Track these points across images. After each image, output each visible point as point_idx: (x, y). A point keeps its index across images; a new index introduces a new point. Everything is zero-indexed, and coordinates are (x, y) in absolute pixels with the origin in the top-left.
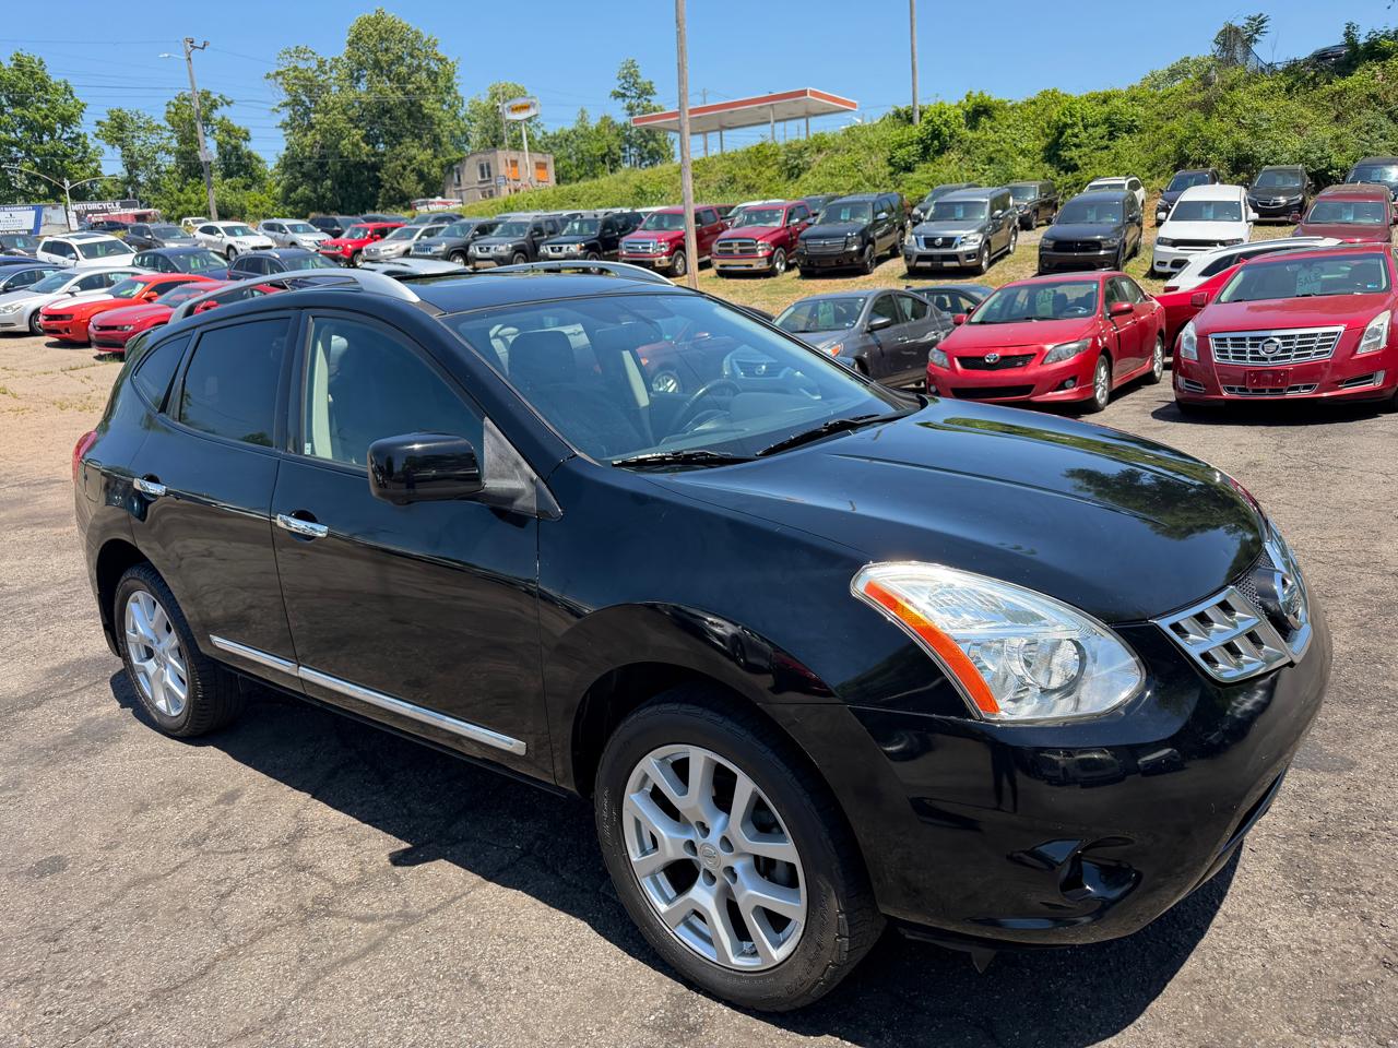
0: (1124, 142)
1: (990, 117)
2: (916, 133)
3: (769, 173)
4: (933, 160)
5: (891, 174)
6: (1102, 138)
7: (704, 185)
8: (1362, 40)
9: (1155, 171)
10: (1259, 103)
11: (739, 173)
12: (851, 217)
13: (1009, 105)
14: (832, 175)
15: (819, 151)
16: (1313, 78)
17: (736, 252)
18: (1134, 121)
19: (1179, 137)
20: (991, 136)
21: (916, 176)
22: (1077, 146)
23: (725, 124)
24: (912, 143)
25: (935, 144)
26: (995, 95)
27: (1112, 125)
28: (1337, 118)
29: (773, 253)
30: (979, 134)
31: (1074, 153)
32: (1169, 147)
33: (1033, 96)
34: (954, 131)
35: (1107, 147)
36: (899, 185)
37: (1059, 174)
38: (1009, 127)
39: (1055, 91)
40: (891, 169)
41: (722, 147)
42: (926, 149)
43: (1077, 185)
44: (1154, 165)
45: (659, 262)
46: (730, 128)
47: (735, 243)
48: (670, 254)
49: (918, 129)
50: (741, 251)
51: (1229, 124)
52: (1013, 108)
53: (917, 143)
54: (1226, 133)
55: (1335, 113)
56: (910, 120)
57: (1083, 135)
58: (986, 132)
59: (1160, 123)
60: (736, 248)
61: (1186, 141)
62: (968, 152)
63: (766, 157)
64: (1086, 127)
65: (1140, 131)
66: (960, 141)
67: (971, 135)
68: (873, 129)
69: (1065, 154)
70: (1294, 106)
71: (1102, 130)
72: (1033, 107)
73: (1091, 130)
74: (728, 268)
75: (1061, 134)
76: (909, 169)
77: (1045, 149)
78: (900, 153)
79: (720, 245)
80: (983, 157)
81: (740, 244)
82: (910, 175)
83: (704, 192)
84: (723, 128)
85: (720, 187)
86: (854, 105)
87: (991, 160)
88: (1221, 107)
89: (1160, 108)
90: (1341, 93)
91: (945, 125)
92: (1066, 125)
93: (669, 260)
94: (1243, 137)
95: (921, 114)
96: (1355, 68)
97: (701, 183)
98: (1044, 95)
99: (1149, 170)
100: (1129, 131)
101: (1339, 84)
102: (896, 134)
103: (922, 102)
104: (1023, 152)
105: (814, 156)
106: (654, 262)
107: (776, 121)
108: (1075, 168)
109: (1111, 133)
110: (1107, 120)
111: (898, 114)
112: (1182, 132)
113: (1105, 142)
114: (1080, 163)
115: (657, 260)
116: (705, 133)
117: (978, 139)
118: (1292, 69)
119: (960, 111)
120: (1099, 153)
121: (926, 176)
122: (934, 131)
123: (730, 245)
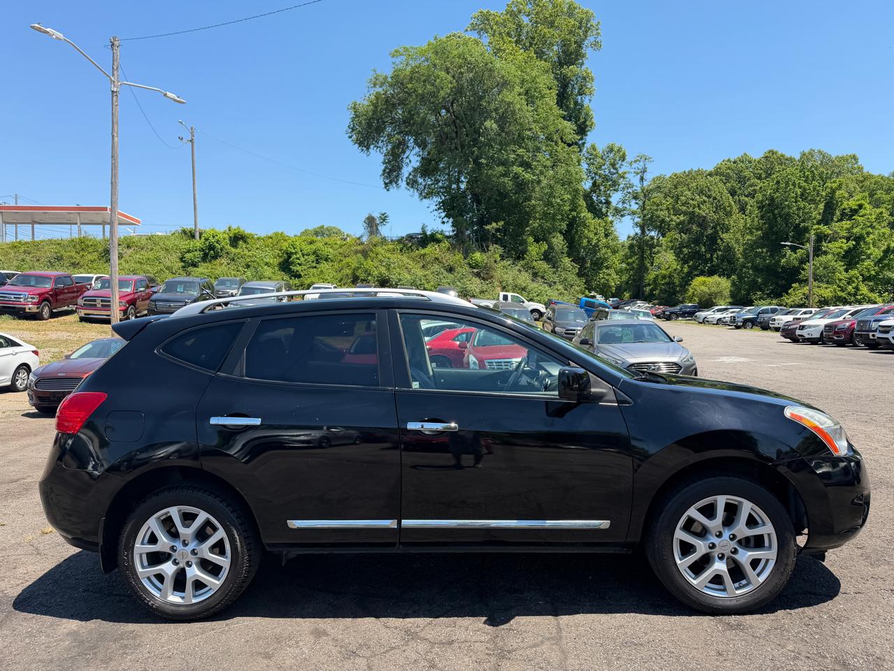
0: (324, 266)
1: (245, 242)
2: (198, 244)
3: (90, 257)
4: (210, 261)
5: (183, 267)
6: (313, 262)
7: (35, 259)
8: (429, 233)
9: (342, 282)
10: (388, 255)
11: (66, 255)
12: (184, 290)
13: (256, 236)
14: (141, 263)
15: (128, 247)
16: (411, 247)
17: (99, 306)
18: (328, 255)
19: (353, 267)
20: (246, 252)
21: (200, 269)
22: (300, 265)
23: (36, 220)
24: (196, 250)
25: (210, 253)
26: (247, 230)
27: (317, 256)
28: (423, 266)
29: (128, 308)
30: (238, 251)
31: (299, 268)
32: (348, 271)
33: (270, 234)
34: (224, 247)
35: (315, 267)
36: (189, 275)
37: (291, 279)
38: (257, 249)
39: (282, 233)
40: (183, 264)
41: (33, 234)
42: (206, 255)
43: (302, 286)
44: (342, 279)
45: (29, 309)
46: (40, 223)
47: (99, 300)
48: (39, 303)
49: (198, 243)
50: (102, 305)
51: (376, 263)
52: (258, 239)
53: (200, 250)
54: (376, 268)
55: (422, 264)
56: (193, 236)
57: (302, 259)
58: (241, 249)
59: (342, 258)
60: (99, 303)
61: (357, 269)
62: (233, 260)
63: (88, 246)
64: (303, 255)
65: (332, 261)
66: (227, 253)
67: (233, 250)
68: (167, 238)
69: (293, 268)
70: (405, 259)
71: (312, 258)
72: (271, 240)
73: (306, 257)
74: (91, 316)
75: (290, 257)
76: (194, 265)
77: (280, 264)
78: (188, 256)
79: (85, 301)
80: (243, 264)
81: (102, 301)
82: (195, 269)
83: (35, 264)
84: (34, 223)
85: (50, 262)
86: (139, 222)
87: (248, 266)
88: (371, 254)
89: (342, 251)
90: (424, 255)
91: (217, 242)
92: (292, 253)
93: (38, 308)
94: (383, 270)
95: (201, 234)
96: (427, 244)
97: (33, 257)
98: (276, 234)
99: (340, 282)
100: (326, 260)
101: (422, 251)
102: (185, 244)
103: (201, 227)
104: (267, 264)
105: (125, 250)
106: (25, 309)
107: (82, 224)
108: (299, 276)
109: (317, 260)
110: (314, 253)
111: (184, 232)
112: (354, 265)
113: (314, 264)
114: (302, 274)
115: (27, 307)
116: (16, 223)
117: (239, 253)
118: (400, 241)
119: (226, 236)
120: (312, 270)
121: (206, 271)
122: (210, 245)
123: (95, 301)
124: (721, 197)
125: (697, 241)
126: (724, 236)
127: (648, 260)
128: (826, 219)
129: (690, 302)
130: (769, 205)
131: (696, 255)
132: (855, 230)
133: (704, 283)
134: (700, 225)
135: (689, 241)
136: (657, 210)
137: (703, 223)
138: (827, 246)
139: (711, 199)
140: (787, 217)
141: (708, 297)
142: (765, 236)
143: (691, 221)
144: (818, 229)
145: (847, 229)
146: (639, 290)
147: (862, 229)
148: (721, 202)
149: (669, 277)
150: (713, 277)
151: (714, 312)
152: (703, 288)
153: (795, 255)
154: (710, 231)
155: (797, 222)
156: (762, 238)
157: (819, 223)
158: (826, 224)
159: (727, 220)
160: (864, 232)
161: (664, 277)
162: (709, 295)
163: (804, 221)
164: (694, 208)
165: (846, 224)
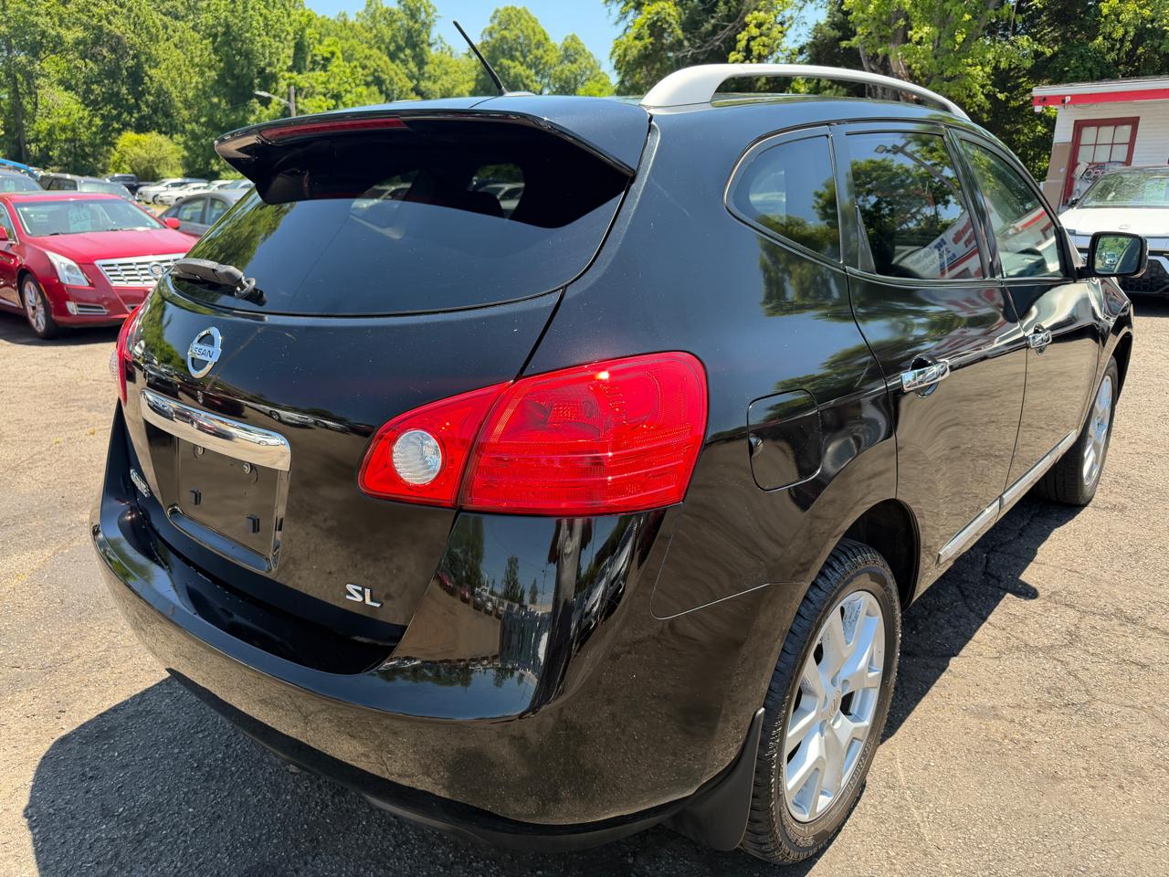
124: (140, 9)
125: (113, 74)
126: (152, 72)
127: (27, 99)
128: (297, 66)
129: (117, 171)
130: (224, 34)
131: (113, 98)
132: (330, 86)
133: (137, 143)
134: (113, 50)
135: (99, 74)
136: (30, 13)
137: (117, 45)
138: (304, 104)
139: (125, 11)
140: (248, 55)
141: (146, 164)
142: (221, 80)
143: (96, 42)
144: (290, 78)
145: (323, 83)
146: (21, 149)
147: (339, 84)
148: (142, 19)
149: (73, 130)
150: (149, 135)
151: (167, 186)
152: (137, 150)
153: (266, 112)
154: (131, 63)
155: (262, 64)
156: (217, 82)
157: (290, 70)
158: (300, 72)
159: (153, 48)
160: (342, 89)
161: (63, 129)
162: (149, 162)
163: (270, 64)
164: (100, 21)
165: (319, 75)
